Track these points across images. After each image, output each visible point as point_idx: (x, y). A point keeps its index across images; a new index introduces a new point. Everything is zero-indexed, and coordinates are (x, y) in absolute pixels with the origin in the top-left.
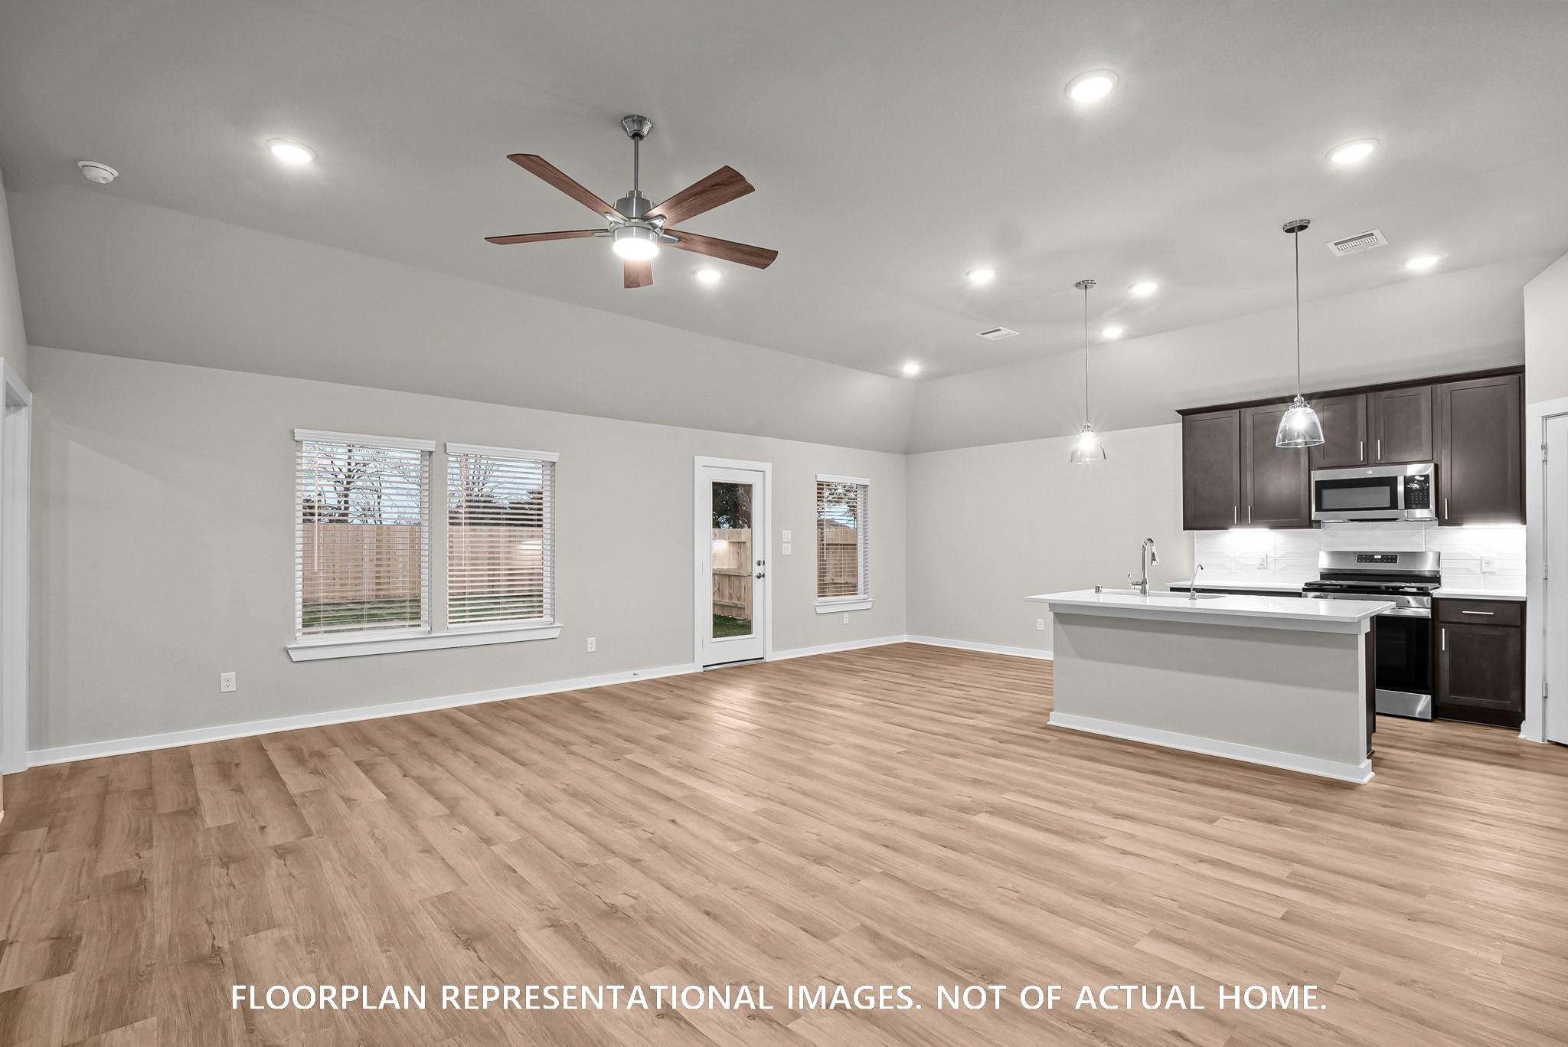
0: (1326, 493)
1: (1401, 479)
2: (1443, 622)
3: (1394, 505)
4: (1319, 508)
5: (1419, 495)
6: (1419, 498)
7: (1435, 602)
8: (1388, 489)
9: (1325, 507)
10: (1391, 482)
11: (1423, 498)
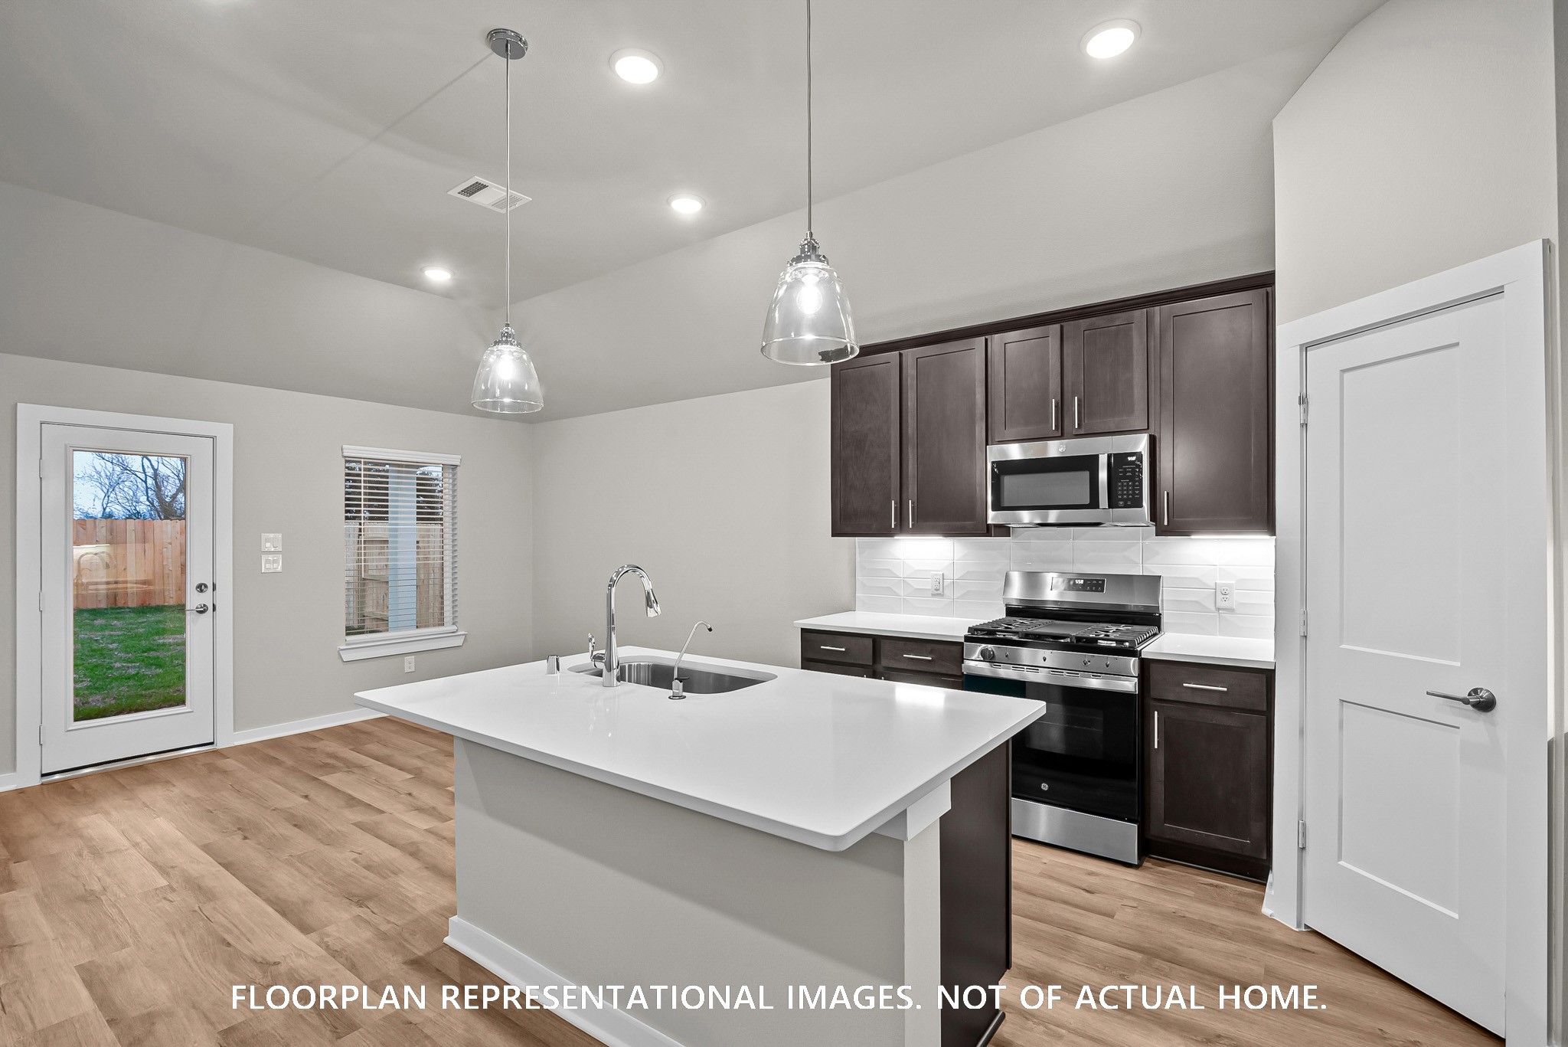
0: (1008, 481)
1: (1103, 460)
2: (1155, 699)
3: (1094, 504)
4: (998, 506)
5: (1128, 486)
6: (1128, 490)
7: (1145, 665)
8: (1087, 474)
9: (1006, 504)
10: (1089, 463)
11: (1134, 490)
